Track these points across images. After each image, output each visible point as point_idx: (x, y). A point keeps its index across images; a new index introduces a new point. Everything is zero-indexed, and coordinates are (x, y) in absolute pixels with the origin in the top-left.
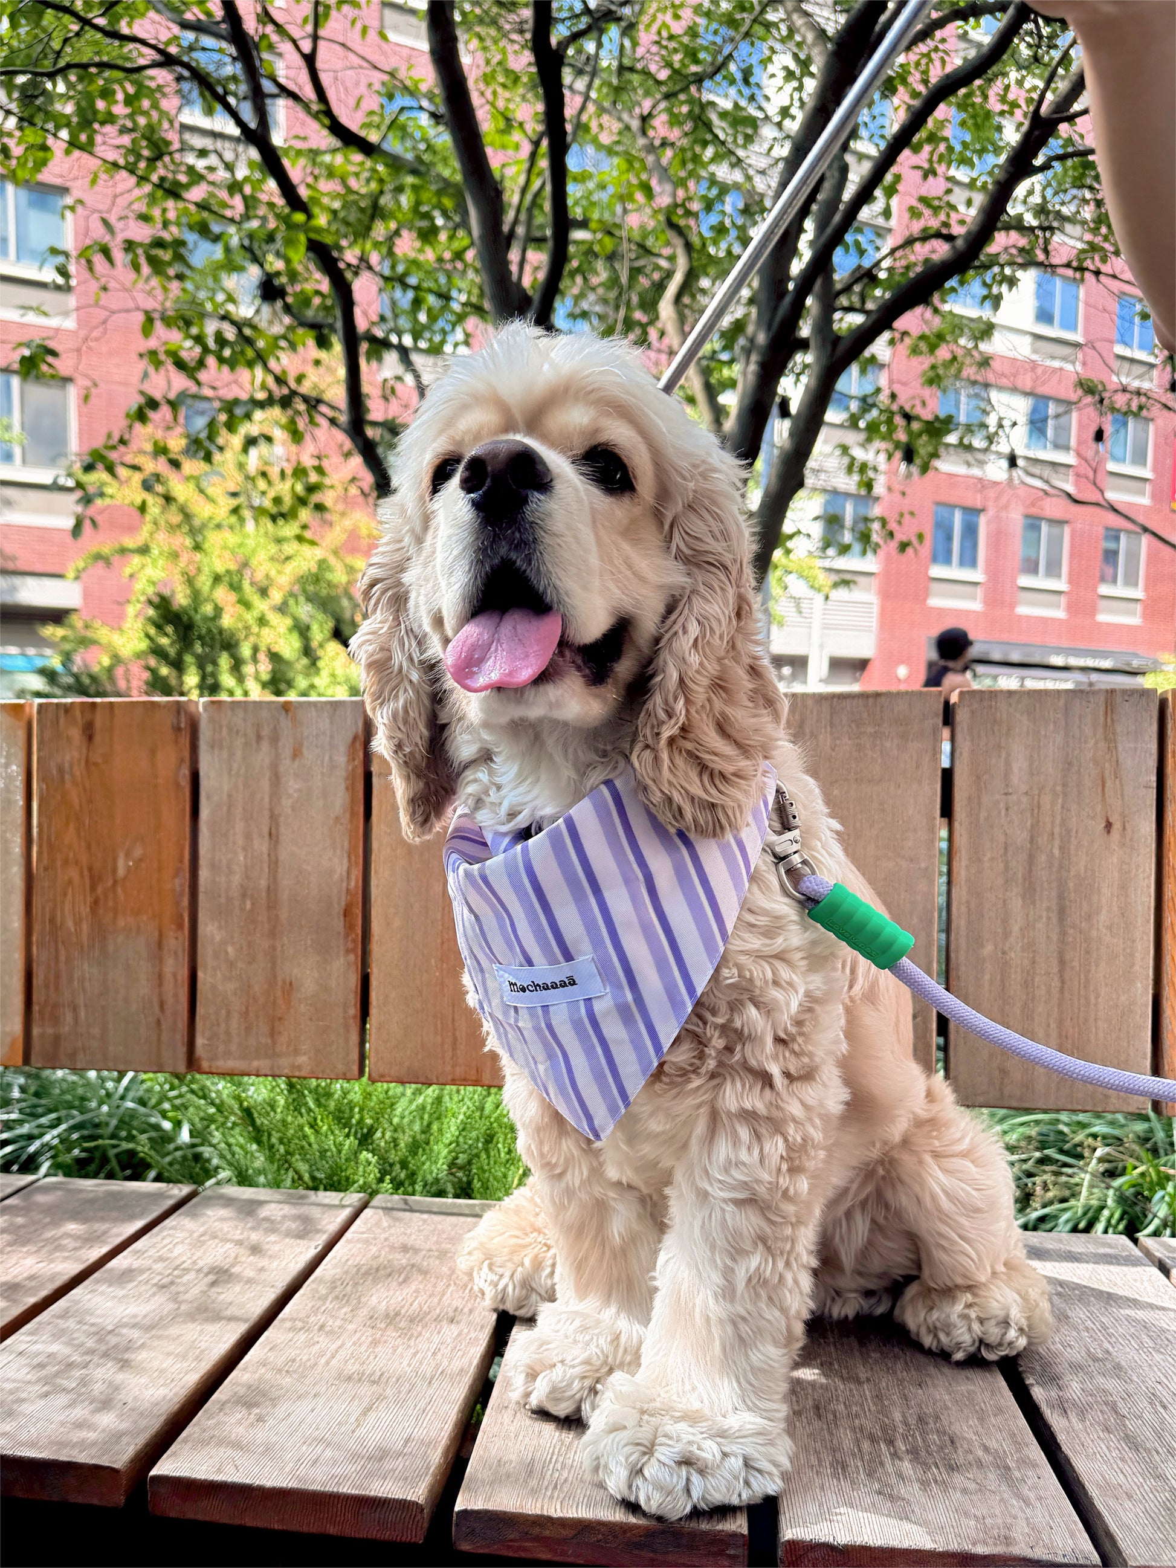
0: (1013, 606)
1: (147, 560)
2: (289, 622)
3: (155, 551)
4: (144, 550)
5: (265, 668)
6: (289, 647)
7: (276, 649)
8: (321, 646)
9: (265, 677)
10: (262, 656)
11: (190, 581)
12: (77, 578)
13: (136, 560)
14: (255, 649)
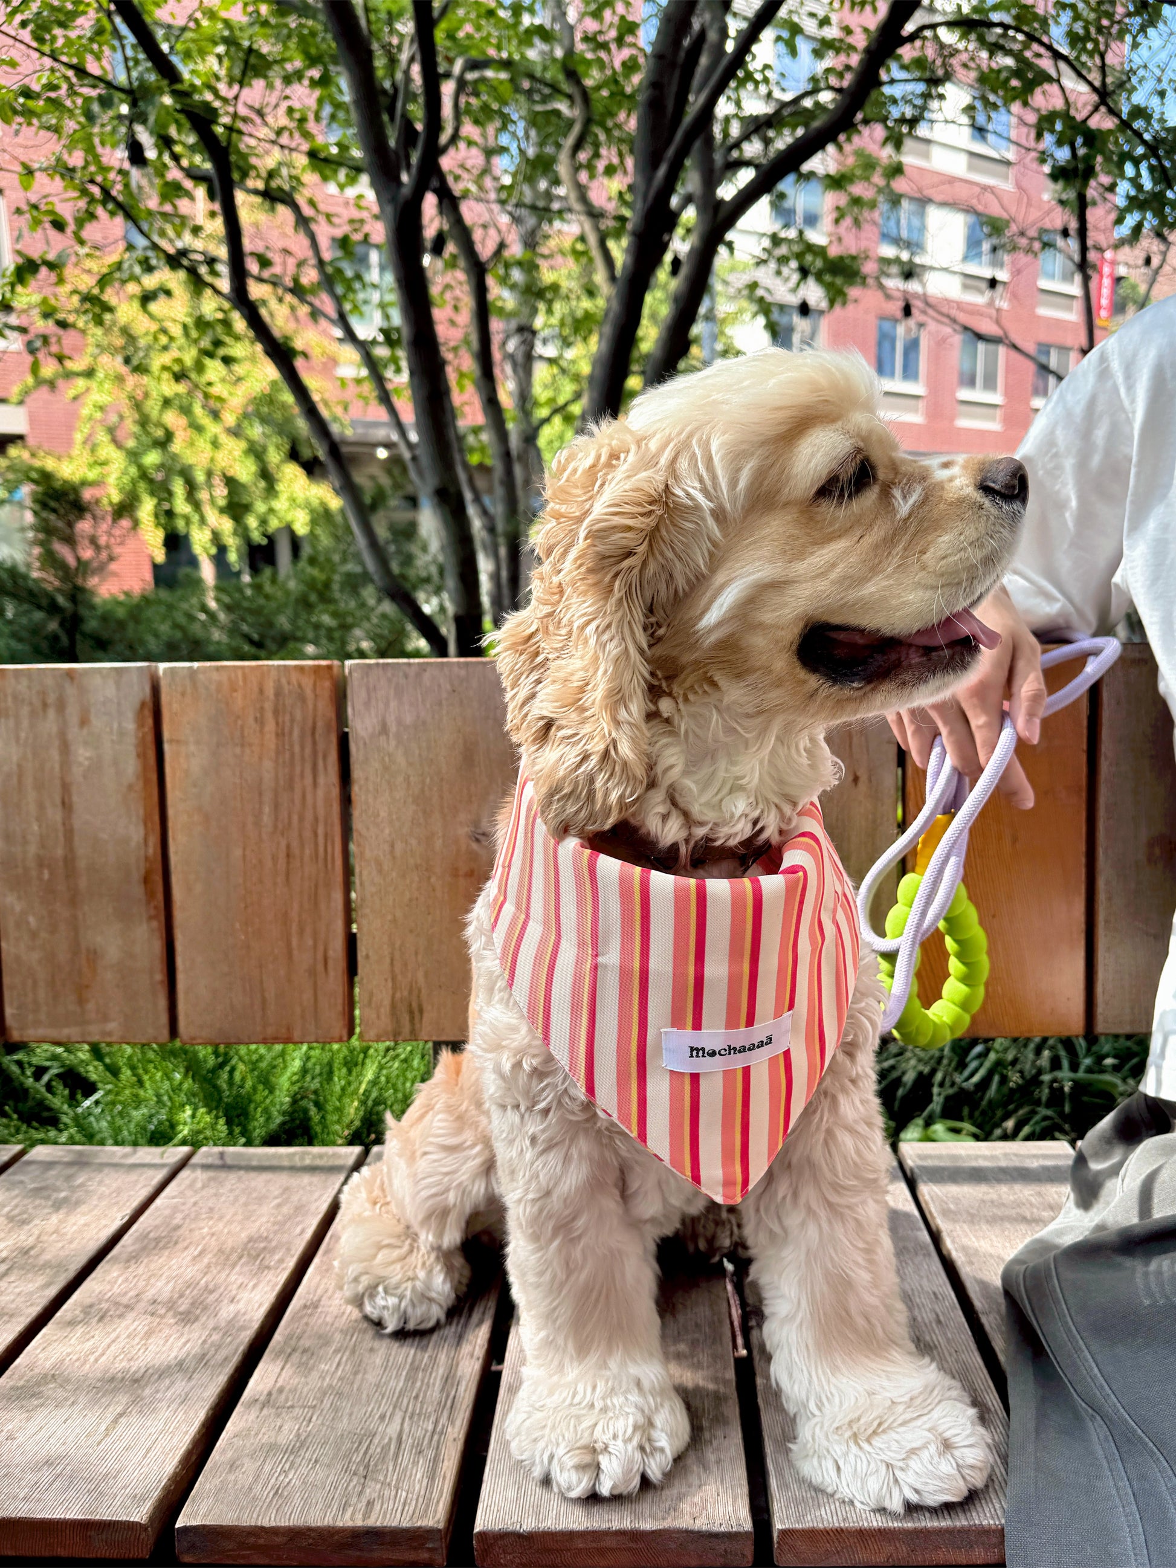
0: (952, 419)
1: (93, 384)
2: (243, 445)
3: (100, 375)
4: (90, 373)
5: (221, 492)
6: (245, 471)
7: (231, 473)
8: (278, 467)
9: (222, 503)
10: (217, 481)
11: (138, 406)
12: (21, 403)
13: (81, 383)
14: (209, 474)
